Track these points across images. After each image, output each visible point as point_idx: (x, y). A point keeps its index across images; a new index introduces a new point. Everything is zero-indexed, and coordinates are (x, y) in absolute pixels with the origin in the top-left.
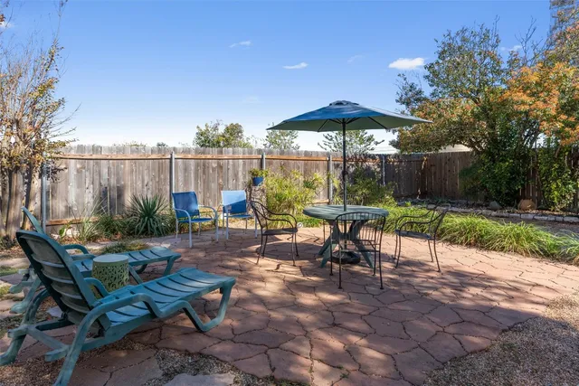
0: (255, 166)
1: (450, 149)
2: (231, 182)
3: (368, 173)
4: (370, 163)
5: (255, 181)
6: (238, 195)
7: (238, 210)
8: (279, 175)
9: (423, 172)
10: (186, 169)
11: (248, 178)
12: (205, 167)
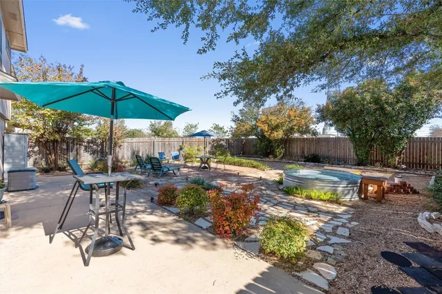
0: (181, 144)
1: (250, 137)
2: (173, 149)
3: (221, 146)
4: (222, 142)
5: (181, 149)
6: (175, 153)
7: (176, 158)
8: (189, 147)
9: (243, 145)
10: (158, 145)
11: (179, 148)
12: (164, 144)
